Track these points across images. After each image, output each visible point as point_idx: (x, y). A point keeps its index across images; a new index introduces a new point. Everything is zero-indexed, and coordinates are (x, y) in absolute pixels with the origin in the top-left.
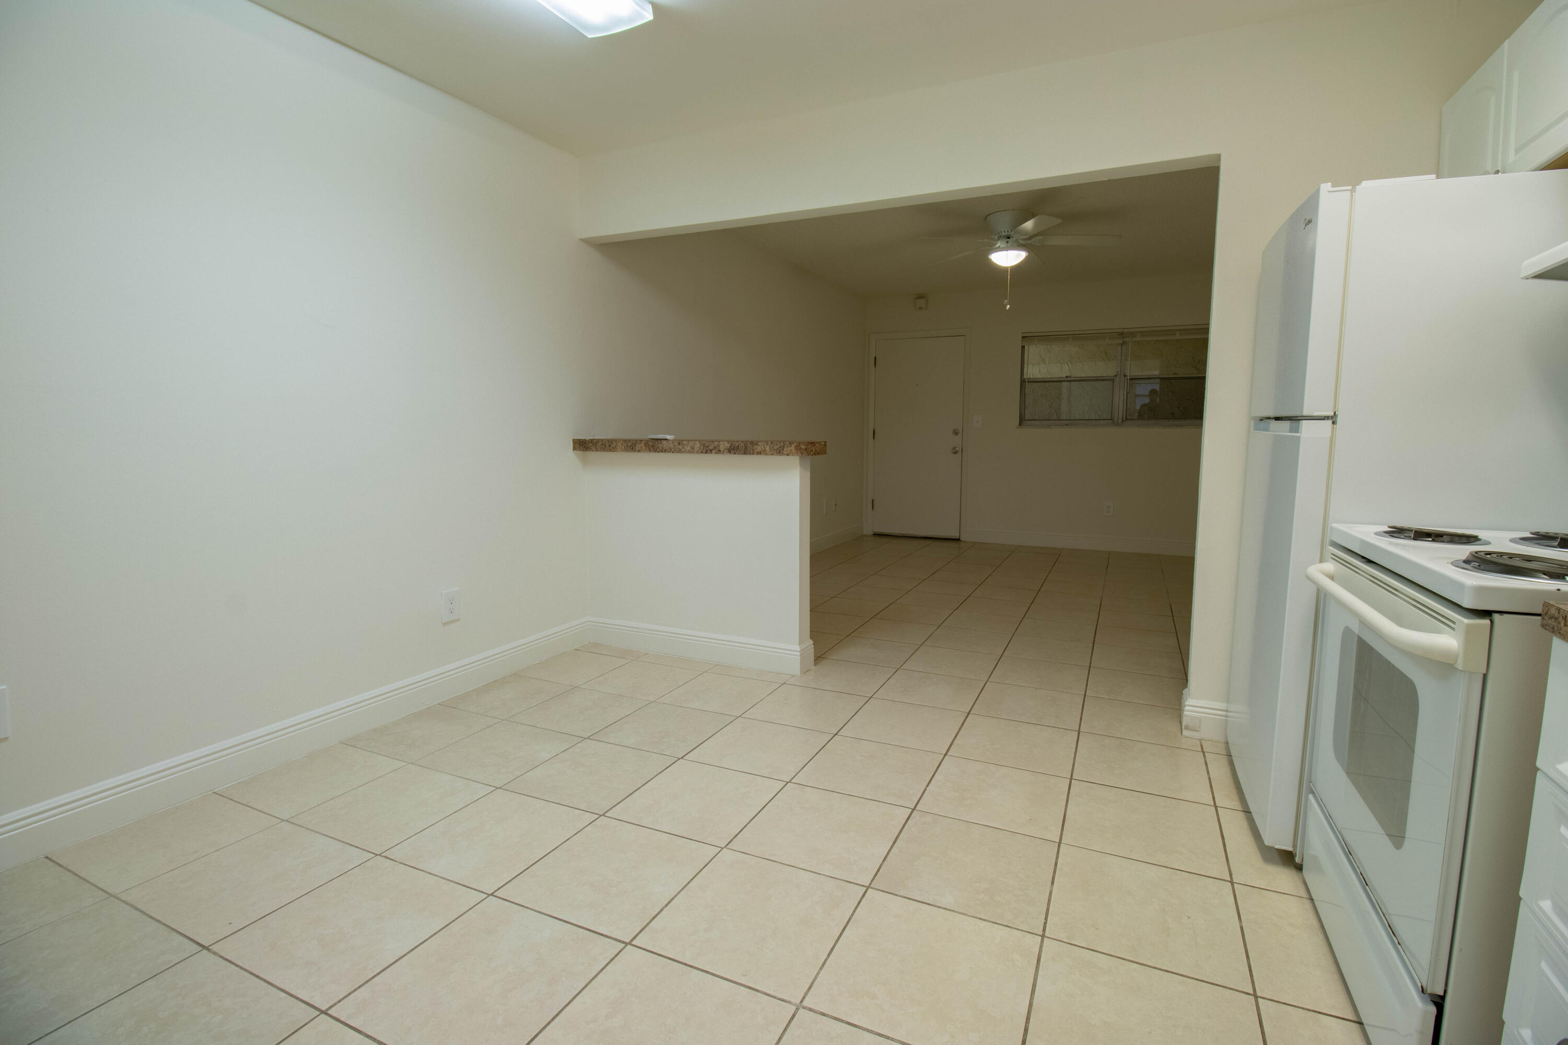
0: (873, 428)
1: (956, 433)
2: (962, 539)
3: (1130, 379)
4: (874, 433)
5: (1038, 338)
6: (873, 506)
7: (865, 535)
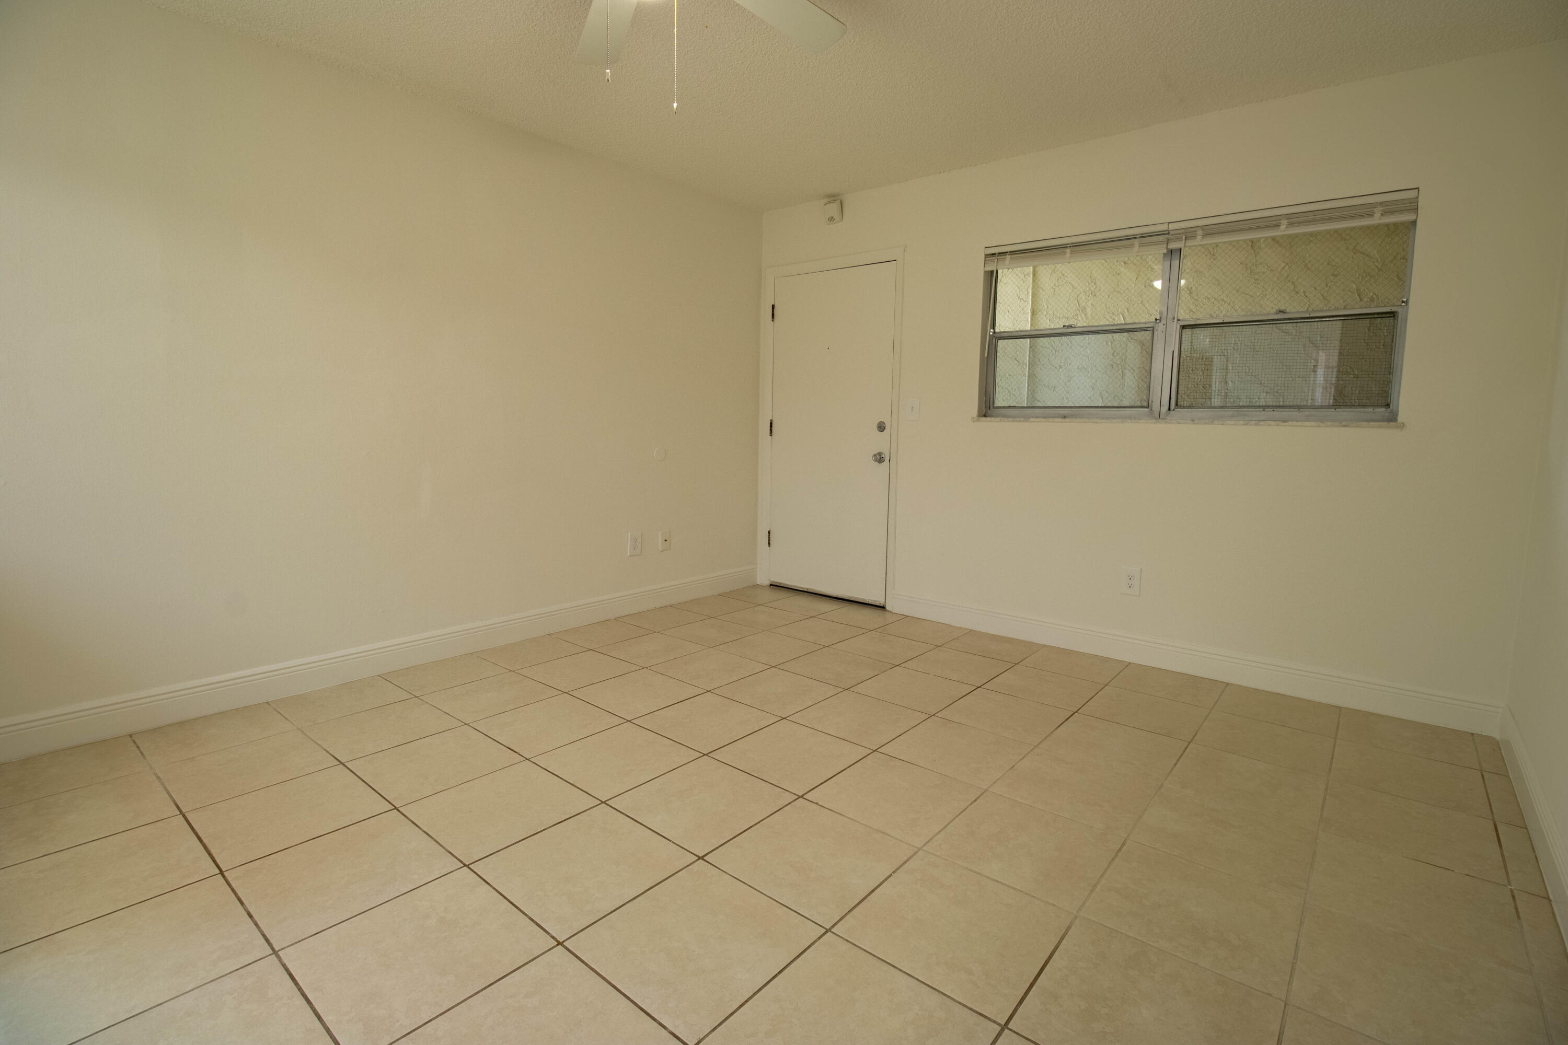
0: (771, 418)
1: (881, 428)
2: (887, 608)
4: (771, 426)
5: (1012, 256)
6: (769, 540)
7: (758, 585)
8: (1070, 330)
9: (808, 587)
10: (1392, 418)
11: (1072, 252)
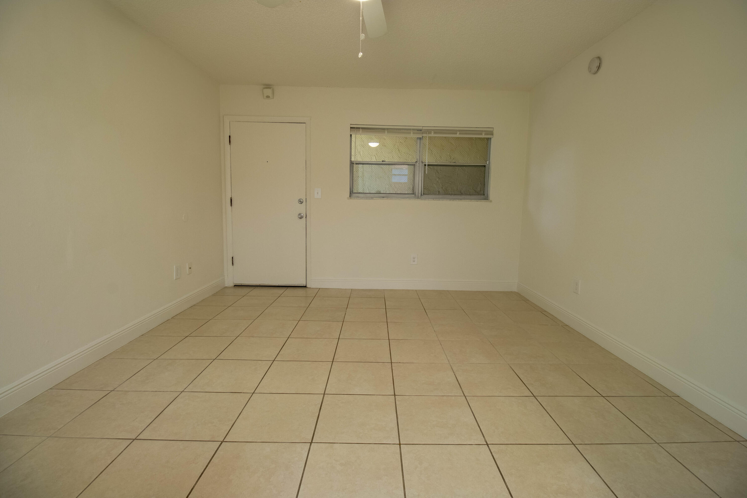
0: (231, 197)
1: (301, 202)
2: (307, 286)
3: (428, 165)
4: (231, 201)
5: (363, 130)
6: (233, 262)
7: (226, 287)
8: (384, 163)
9: (260, 283)
10: (486, 198)
11: (388, 132)
